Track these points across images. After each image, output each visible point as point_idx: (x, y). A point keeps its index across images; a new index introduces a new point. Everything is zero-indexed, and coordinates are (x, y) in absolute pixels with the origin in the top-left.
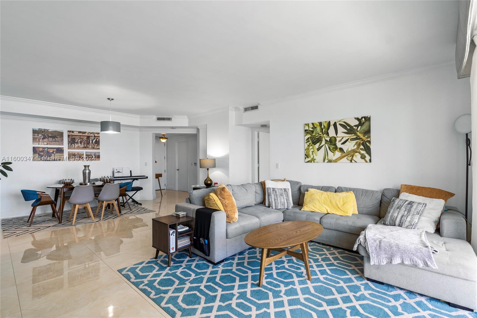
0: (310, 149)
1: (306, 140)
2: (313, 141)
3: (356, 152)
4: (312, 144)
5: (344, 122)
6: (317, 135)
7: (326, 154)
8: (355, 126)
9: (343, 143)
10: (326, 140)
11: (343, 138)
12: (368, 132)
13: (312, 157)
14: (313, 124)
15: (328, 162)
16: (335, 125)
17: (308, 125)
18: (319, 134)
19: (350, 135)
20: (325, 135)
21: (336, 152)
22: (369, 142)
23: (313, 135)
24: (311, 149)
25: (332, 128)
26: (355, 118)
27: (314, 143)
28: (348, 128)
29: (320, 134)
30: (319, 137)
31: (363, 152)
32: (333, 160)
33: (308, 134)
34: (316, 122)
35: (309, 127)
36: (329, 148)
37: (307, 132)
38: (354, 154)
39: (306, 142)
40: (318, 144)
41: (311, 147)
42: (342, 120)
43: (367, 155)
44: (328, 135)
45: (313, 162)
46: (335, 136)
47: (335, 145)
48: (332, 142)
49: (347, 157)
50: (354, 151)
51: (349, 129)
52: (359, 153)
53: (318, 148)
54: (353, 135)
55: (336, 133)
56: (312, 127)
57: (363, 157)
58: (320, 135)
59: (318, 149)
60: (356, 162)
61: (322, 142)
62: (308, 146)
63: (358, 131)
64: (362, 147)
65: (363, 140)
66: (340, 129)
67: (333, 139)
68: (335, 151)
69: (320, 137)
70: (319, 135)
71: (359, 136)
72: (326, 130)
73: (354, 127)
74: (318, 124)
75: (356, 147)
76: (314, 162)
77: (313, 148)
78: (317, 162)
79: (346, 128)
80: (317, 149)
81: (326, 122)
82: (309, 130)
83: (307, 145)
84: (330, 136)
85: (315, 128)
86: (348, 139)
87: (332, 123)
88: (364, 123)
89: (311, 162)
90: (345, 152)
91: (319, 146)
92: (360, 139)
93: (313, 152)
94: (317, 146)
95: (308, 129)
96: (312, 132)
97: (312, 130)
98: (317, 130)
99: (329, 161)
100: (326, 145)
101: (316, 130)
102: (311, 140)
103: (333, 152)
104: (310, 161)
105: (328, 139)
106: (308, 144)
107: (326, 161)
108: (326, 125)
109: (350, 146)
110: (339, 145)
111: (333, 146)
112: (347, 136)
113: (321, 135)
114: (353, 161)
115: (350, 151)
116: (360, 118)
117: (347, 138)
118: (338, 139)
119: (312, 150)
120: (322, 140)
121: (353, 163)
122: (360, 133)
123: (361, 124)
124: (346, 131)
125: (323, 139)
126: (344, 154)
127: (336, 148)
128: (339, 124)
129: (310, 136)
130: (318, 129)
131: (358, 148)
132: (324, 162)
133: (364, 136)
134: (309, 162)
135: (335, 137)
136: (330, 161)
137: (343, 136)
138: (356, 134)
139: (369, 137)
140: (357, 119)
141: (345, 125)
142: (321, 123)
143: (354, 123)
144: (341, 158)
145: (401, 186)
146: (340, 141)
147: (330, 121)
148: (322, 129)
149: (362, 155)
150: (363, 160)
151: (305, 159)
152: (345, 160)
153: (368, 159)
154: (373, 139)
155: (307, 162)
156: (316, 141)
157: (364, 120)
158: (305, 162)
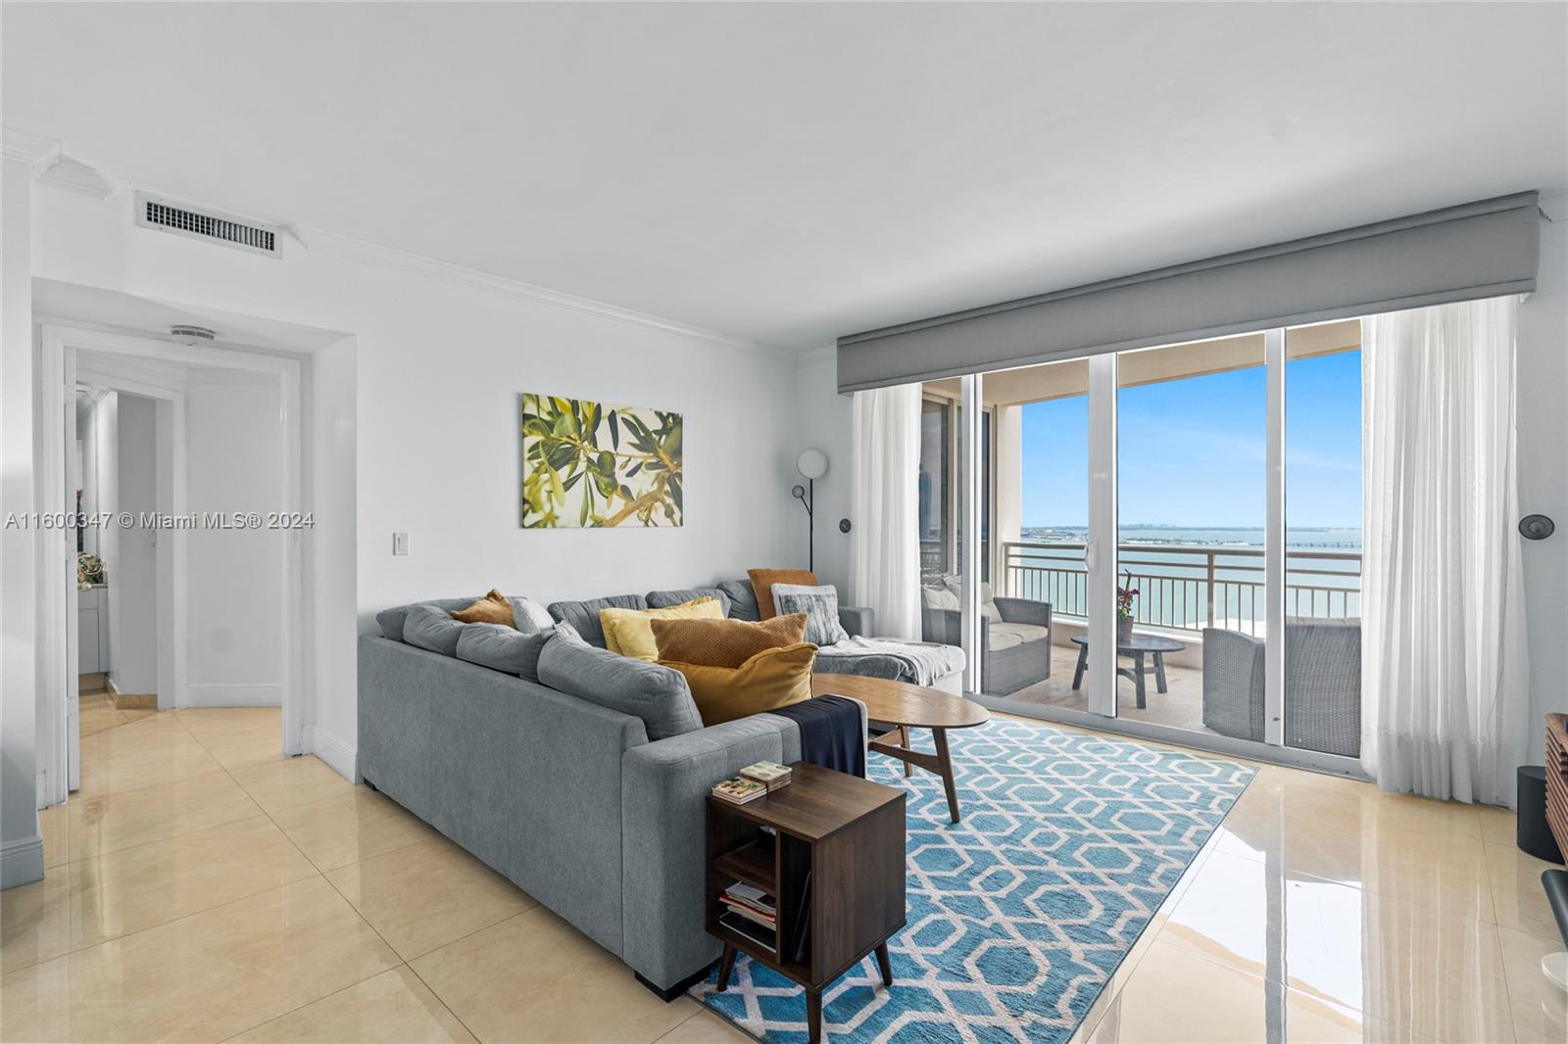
0: (540, 483)
1: (530, 451)
2: (552, 456)
3: (657, 500)
4: (547, 464)
5: (634, 417)
6: (565, 439)
7: (589, 501)
8: (656, 432)
9: (631, 474)
10: (589, 460)
11: (630, 460)
12: (677, 453)
13: (547, 508)
14: (551, 399)
15: (592, 526)
16: (612, 417)
17: (536, 399)
18: (569, 437)
19: (645, 454)
20: (586, 443)
21: (614, 496)
22: (680, 476)
23: (552, 435)
24: (546, 482)
25: (604, 425)
26: (656, 412)
27: (556, 465)
28: (642, 434)
29: (572, 436)
30: (569, 446)
31: (669, 501)
32: (607, 521)
33: (535, 432)
34: (563, 395)
35: (539, 406)
36: (597, 483)
37: (533, 424)
38: (652, 504)
39: (529, 459)
40: (567, 469)
41: (545, 477)
42: (630, 408)
43: (676, 509)
44: (595, 446)
45: (549, 525)
46: (613, 451)
47: (612, 476)
48: (604, 466)
49: (637, 511)
50: (654, 497)
51: (643, 437)
52: (663, 502)
53: (569, 481)
54: (651, 454)
55: (616, 447)
56: (550, 409)
57: (669, 514)
58: (573, 442)
59: (568, 485)
60: (656, 525)
61: (577, 464)
62: (534, 472)
63: (660, 447)
64: (667, 488)
65: (669, 471)
66: (624, 432)
67: (608, 459)
68: (611, 493)
69: (574, 446)
70: (569, 440)
71: (662, 460)
72: (590, 429)
73: (654, 436)
74: (569, 405)
75: (656, 486)
76: (554, 526)
77: (551, 480)
78: (563, 527)
79: (636, 434)
80: (564, 484)
81: (589, 403)
82: (541, 419)
83: (532, 470)
84: (601, 448)
85: (560, 414)
86: (641, 464)
87: (605, 413)
88: (671, 428)
89: (545, 526)
90: (635, 498)
91: (569, 476)
92: (664, 466)
93: (551, 492)
94: (564, 473)
95: (536, 414)
96: (551, 426)
97: (547, 418)
98: (565, 425)
99: (596, 521)
100: (590, 475)
101: (562, 423)
102: (547, 453)
103: (607, 497)
104: (541, 524)
105: (594, 456)
106: (537, 466)
107: (589, 522)
108: (590, 414)
109: (644, 483)
110: (621, 477)
111: (606, 480)
112: (639, 456)
113: (576, 440)
114: (650, 523)
115: (645, 496)
116: (665, 414)
117: (639, 461)
118: (619, 461)
119: (547, 487)
120: (578, 458)
121: (652, 529)
122: (664, 452)
123: (665, 431)
124: (637, 442)
125: (582, 456)
126: (632, 505)
127: (613, 485)
128: (622, 418)
129: (541, 438)
130: (568, 419)
131: (661, 487)
132: (583, 525)
133: (671, 462)
134: (539, 527)
135: (612, 454)
136: (598, 523)
137: (630, 454)
138: (657, 454)
139: (680, 465)
140: (659, 414)
141: (635, 426)
142: (575, 405)
143: (654, 424)
144: (625, 514)
145: (750, 572)
146: (623, 467)
147: (599, 405)
148: (578, 424)
149: (667, 506)
150: (669, 519)
151: (524, 515)
152: (633, 519)
153: (677, 516)
154: (686, 470)
155: (532, 526)
156: (561, 457)
157: (672, 423)
158: (524, 527)
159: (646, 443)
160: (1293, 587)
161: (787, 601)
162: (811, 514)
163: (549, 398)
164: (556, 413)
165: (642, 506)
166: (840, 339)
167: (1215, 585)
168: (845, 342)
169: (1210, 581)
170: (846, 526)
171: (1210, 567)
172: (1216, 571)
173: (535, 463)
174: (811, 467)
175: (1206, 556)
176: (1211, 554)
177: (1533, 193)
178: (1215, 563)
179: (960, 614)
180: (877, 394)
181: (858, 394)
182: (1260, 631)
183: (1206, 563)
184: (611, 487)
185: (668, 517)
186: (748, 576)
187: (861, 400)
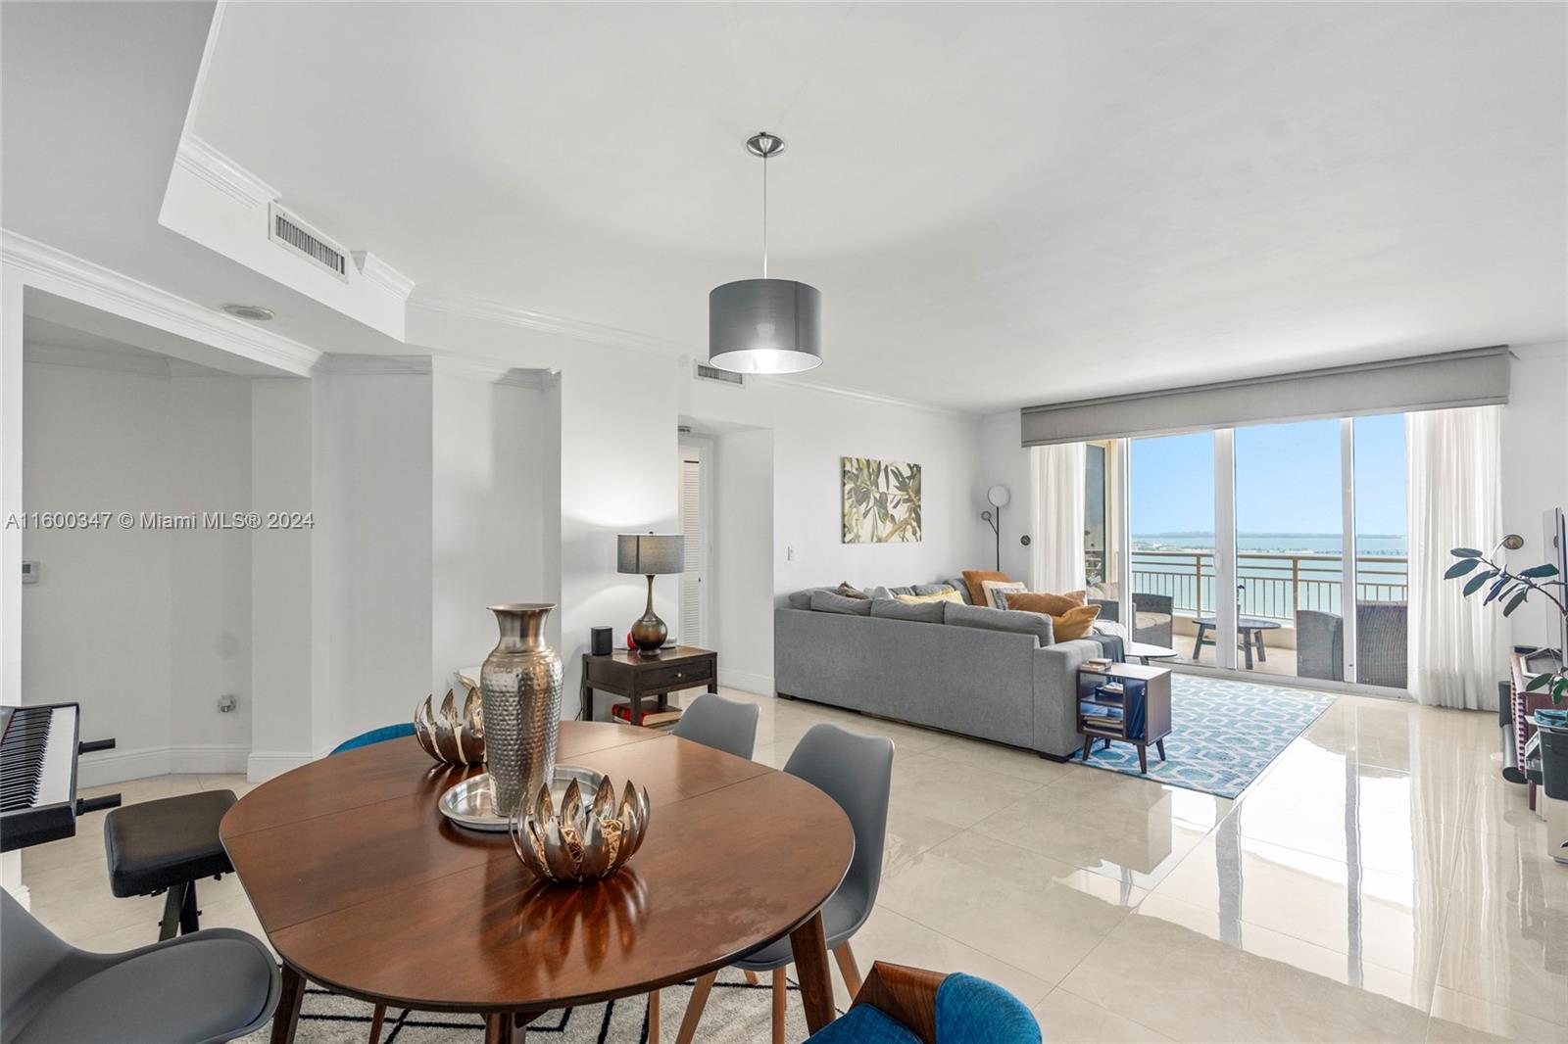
0: (853, 514)
1: (848, 494)
2: (858, 497)
3: (908, 524)
4: (856, 502)
5: (897, 468)
6: (864, 485)
7: (875, 527)
8: (908, 478)
9: (895, 507)
10: (875, 498)
11: (894, 497)
12: (918, 491)
13: (855, 530)
14: (857, 460)
15: (877, 542)
16: (886, 469)
17: (850, 460)
19: (902, 493)
20: (873, 487)
21: (887, 521)
22: (919, 506)
23: (858, 483)
24: (855, 513)
25: (882, 474)
27: (860, 502)
28: (901, 479)
29: (867, 483)
30: (866, 490)
31: (915, 524)
32: (884, 538)
33: (850, 481)
34: (863, 457)
35: (852, 465)
36: (879, 513)
37: (849, 476)
38: (906, 526)
39: (848, 499)
40: (865, 504)
41: (855, 510)
42: (894, 462)
43: (918, 529)
44: (878, 489)
45: (857, 542)
46: (886, 492)
47: (886, 508)
48: (882, 502)
49: (898, 532)
50: (907, 522)
51: (901, 481)
52: (911, 525)
53: (865, 512)
54: (905, 493)
55: (888, 488)
56: (857, 467)
57: (914, 533)
58: (867, 487)
59: (865, 515)
60: (908, 541)
61: (869, 501)
63: (910, 488)
64: (913, 515)
65: (914, 504)
66: (893, 481)
67: (883, 495)
68: (885, 520)
69: (868, 489)
71: (910, 496)
72: (875, 478)
73: (907, 480)
74: (866, 463)
75: (908, 514)
76: (859, 542)
77: (857, 512)
78: (863, 543)
79: (898, 480)
80: (863, 514)
81: (875, 461)
82: (853, 473)
83: (849, 506)
84: (881, 490)
85: (861, 469)
86: (900, 499)
87: (883, 467)
88: (916, 474)
89: (854, 542)
90: (897, 523)
91: (866, 509)
92: (912, 501)
93: (857, 519)
94: (863, 507)
95: (851, 470)
96: (857, 476)
97: (855, 472)
98: (864, 476)
99: (878, 538)
100: (876, 508)
101: (862, 475)
102: (856, 494)
103: (884, 523)
104: (852, 541)
105: (877, 496)
106: (851, 503)
107: (875, 539)
108: (875, 468)
109: (901, 513)
110: (890, 509)
111: (883, 511)
112: (900, 495)
113: (869, 486)
114: (905, 539)
115: (902, 521)
116: (912, 465)
118: (890, 498)
119: (855, 517)
120: (870, 497)
121: (905, 544)
122: (912, 491)
123: (912, 477)
124: (897, 484)
125: (872, 495)
126: (896, 527)
127: (886, 514)
128: (891, 469)
129: (853, 485)
130: (865, 471)
131: (910, 515)
132: (872, 541)
133: (916, 497)
134: (852, 543)
135: (886, 494)
136: (880, 540)
137: (895, 493)
138: (908, 494)
139: (920, 500)
140: (909, 465)
141: (898, 474)
142: (868, 461)
143: (906, 473)
144: (892, 533)
145: (964, 573)
146: (892, 502)
147: (880, 461)
148: (870, 475)
149: (913, 528)
150: (914, 537)
151: (844, 535)
152: (896, 537)
153: (918, 535)
154: (923, 503)
155: (849, 542)
156: (862, 497)
157: (916, 470)
158: (844, 542)
159: (903, 487)
160: (1362, 584)
161: (998, 593)
162: (998, 534)
164: (859, 469)
165: (900, 527)
166: (1023, 409)
167: (1299, 583)
168: (1024, 411)
169: (1295, 580)
170: (1026, 541)
171: (1295, 570)
172: (1299, 572)
173: (850, 501)
174: (998, 499)
175: (1291, 561)
176: (1295, 559)
177: (1506, 346)
178: (1299, 567)
179: (1117, 603)
180: (1052, 449)
181: (1033, 448)
182: (1337, 611)
183: (1291, 567)
184: (885, 516)
185: (914, 535)
186: (962, 576)
187: (1038, 453)
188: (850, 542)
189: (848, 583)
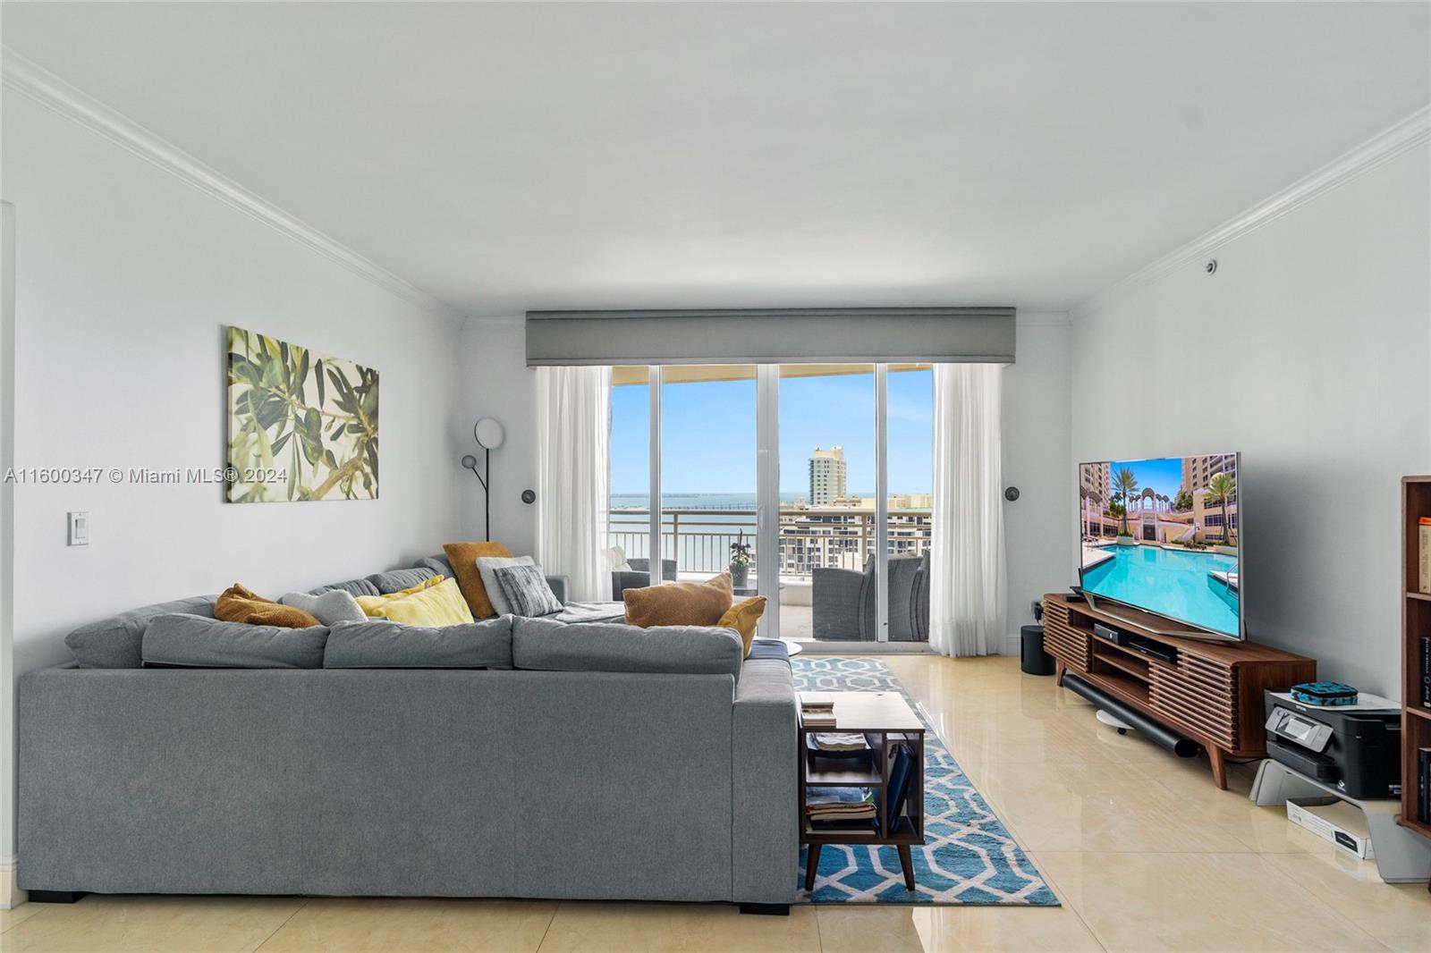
0: (248, 445)
1: (237, 403)
2: (261, 411)
3: (357, 469)
4: (255, 420)
5: (338, 369)
6: (274, 390)
7: (297, 470)
8: (357, 389)
9: (335, 437)
10: (297, 418)
11: (333, 421)
12: (374, 415)
14: (261, 338)
15: (299, 500)
16: (319, 365)
17: (244, 335)
18: (278, 388)
19: (347, 414)
20: (294, 397)
21: (320, 463)
22: (376, 440)
23: (261, 384)
24: (254, 443)
25: (311, 374)
26: (357, 366)
27: (265, 422)
28: (345, 391)
29: (281, 387)
30: (278, 399)
31: (368, 469)
32: (314, 493)
33: (244, 379)
34: (273, 337)
35: (248, 346)
36: (304, 446)
37: (242, 367)
38: (353, 473)
39: (238, 413)
40: (275, 427)
41: (253, 436)
42: (334, 359)
43: (373, 479)
44: (303, 402)
45: (257, 499)
46: (319, 409)
47: (317, 438)
48: (310, 425)
49: (340, 481)
50: (354, 466)
51: (346, 394)
52: (362, 471)
53: (277, 443)
54: (353, 415)
55: (322, 404)
56: (260, 351)
57: (367, 485)
58: (281, 395)
59: (277, 448)
60: (356, 498)
61: (285, 421)
62: (241, 430)
63: (360, 407)
64: (366, 454)
65: (367, 435)
66: (331, 391)
67: (313, 416)
68: (317, 459)
69: (283, 400)
70: (278, 392)
71: (361, 422)
72: (298, 380)
73: (355, 393)
74: (278, 348)
75: (356, 451)
76: (262, 501)
77: (259, 441)
78: (271, 502)
79: (340, 391)
80: (273, 446)
81: (298, 348)
82: (250, 362)
83: (240, 427)
84: (308, 405)
85: (269, 359)
86: (344, 425)
87: (313, 362)
88: (370, 386)
89: (253, 501)
90: (338, 466)
91: (277, 437)
92: (363, 430)
93: (259, 456)
94: (272, 433)
95: (245, 356)
96: (260, 372)
97: (256, 361)
98: (274, 372)
99: (303, 494)
100: (298, 435)
101: (271, 370)
102: (256, 406)
103: (313, 465)
104: (249, 498)
105: (302, 414)
106: (245, 422)
107: (296, 495)
108: (298, 362)
109: (345, 449)
110: (325, 437)
111: (312, 443)
112: (343, 417)
113: (284, 393)
114: (351, 496)
115: (347, 463)
116: (365, 370)
117: (343, 422)
118: (325, 420)
119: (255, 450)
120: (286, 415)
121: (352, 502)
122: (364, 413)
123: (364, 389)
124: (340, 399)
125: (290, 413)
126: (336, 473)
127: (319, 449)
128: (328, 370)
129: (250, 387)
130: (278, 363)
131: (360, 454)
132: (290, 498)
133: (370, 425)
134: (247, 502)
135: (318, 412)
136: (305, 497)
137: (334, 413)
138: (357, 414)
139: (376, 429)
140: (360, 369)
141: (340, 381)
142: (283, 346)
143: (355, 380)
144: (329, 484)
145: (447, 548)
146: (329, 428)
147: (306, 351)
148: (287, 373)
149: (366, 476)
150: (367, 491)
151: (228, 486)
152: (336, 491)
153: (373, 488)
154: (382, 435)
155: (239, 501)
156: (271, 414)
157: (371, 378)
158: (229, 501)
159: (348, 403)
161: (505, 574)
162: (487, 490)
163: (258, 335)
164: (264, 356)
165: (343, 474)
166: (528, 312)
168: (531, 316)
170: (529, 497)
173: (243, 417)
174: (488, 437)
180: (566, 373)
181: (538, 368)
184: (317, 453)
185: (366, 488)
186: (443, 552)
187: (548, 376)
188: (242, 499)
189: (244, 586)
